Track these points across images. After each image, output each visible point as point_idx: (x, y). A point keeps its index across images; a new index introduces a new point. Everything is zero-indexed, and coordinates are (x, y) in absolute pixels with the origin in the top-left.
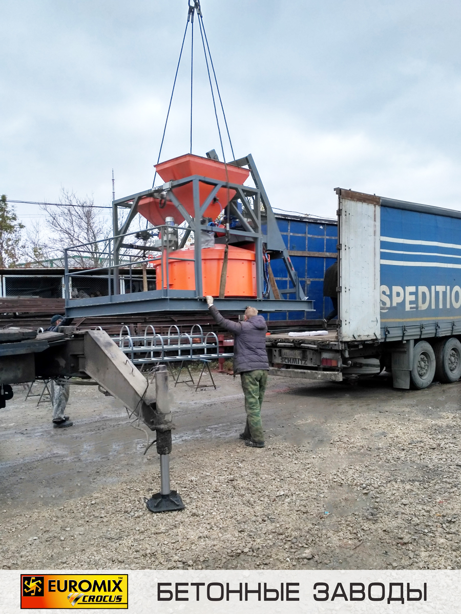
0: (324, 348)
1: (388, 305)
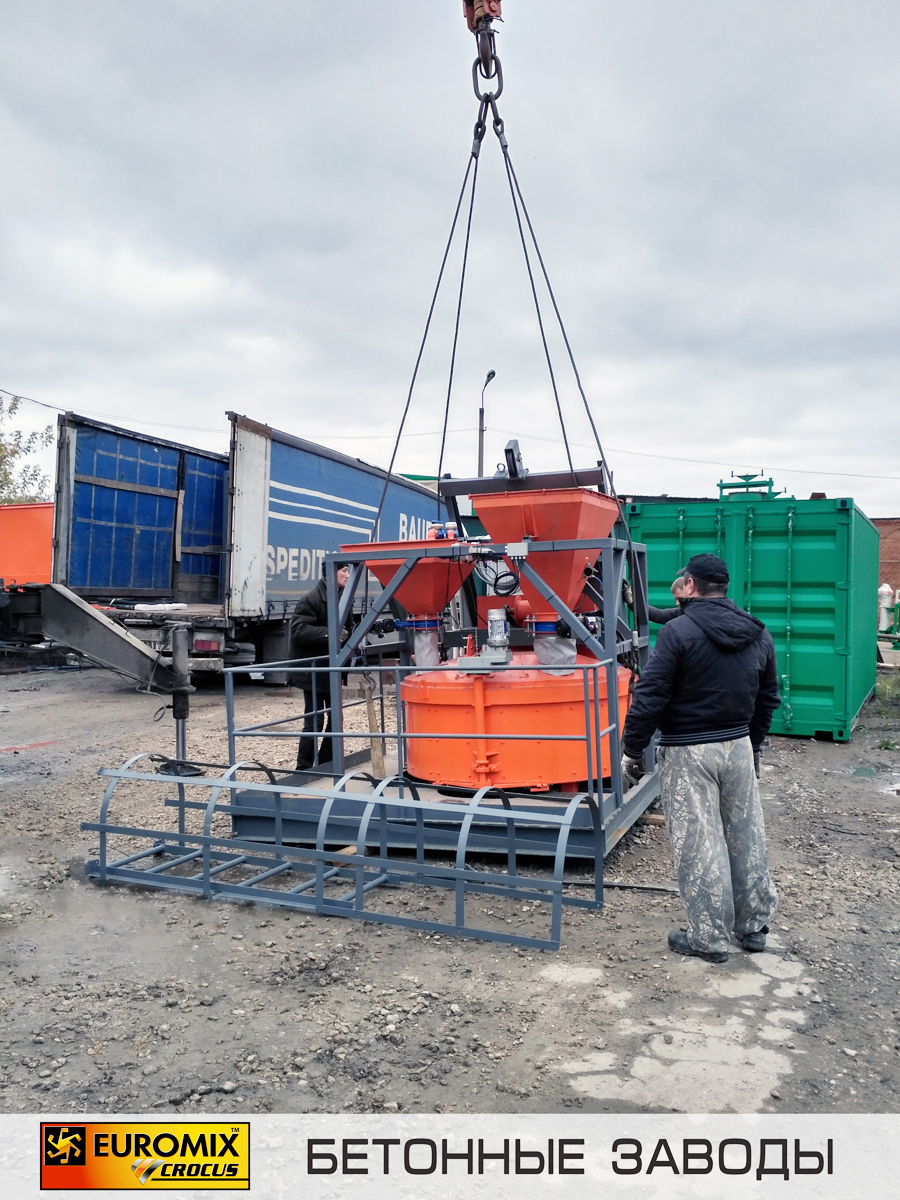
0: (202, 625)
1: (273, 573)
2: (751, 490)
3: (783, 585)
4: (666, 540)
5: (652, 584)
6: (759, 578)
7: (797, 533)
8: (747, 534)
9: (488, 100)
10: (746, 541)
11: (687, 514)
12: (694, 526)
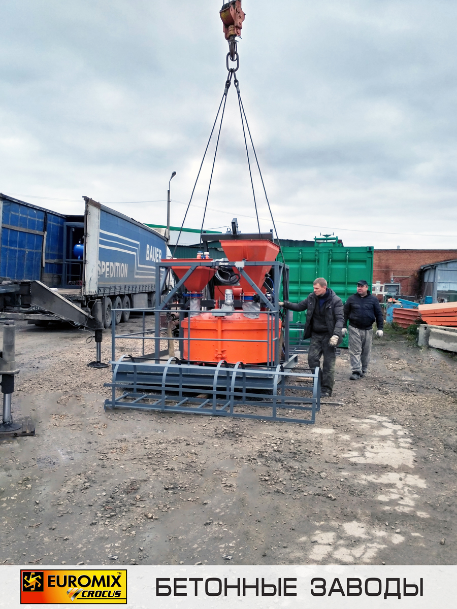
1: (100, 274)
2: (328, 241)
3: (343, 283)
4: (295, 263)
5: (291, 282)
6: (334, 280)
7: (351, 261)
8: (329, 261)
9: (232, 71)
10: (328, 264)
11: (303, 252)
12: (306, 257)
